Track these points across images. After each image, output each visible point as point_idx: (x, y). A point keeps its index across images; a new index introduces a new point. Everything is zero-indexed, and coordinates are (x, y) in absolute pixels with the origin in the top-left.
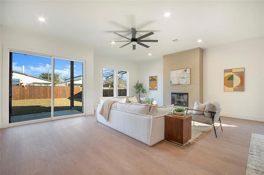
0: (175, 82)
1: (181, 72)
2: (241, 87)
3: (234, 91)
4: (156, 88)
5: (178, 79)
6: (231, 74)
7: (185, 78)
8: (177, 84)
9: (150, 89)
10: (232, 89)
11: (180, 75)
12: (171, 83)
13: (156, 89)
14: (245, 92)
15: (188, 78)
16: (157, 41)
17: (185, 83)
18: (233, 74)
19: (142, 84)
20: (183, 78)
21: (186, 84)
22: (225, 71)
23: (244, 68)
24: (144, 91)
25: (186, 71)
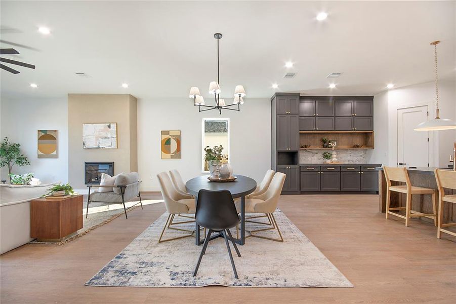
0: (91, 144)
1: (103, 128)
2: (178, 154)
3: (171, 158)
4: (55, 153)
5: (97, 138)
6: (168, 136)
7: (109, 138)
8: (95, 147)
9: (40, 157)
10: (169, 155)
11: (99, 132)
12: (84, 144)
13: (56, 157)
14: (180, 160)
15: (112, 139)
16: (33, 67)
17: (109, 146)
18: (170, 137)
19: (18, 145)
20: (106, 138)
21: (110, 148)
22: (163, 133)
23: (181, 131)
24: (22, 160)
25: (109, 127)
